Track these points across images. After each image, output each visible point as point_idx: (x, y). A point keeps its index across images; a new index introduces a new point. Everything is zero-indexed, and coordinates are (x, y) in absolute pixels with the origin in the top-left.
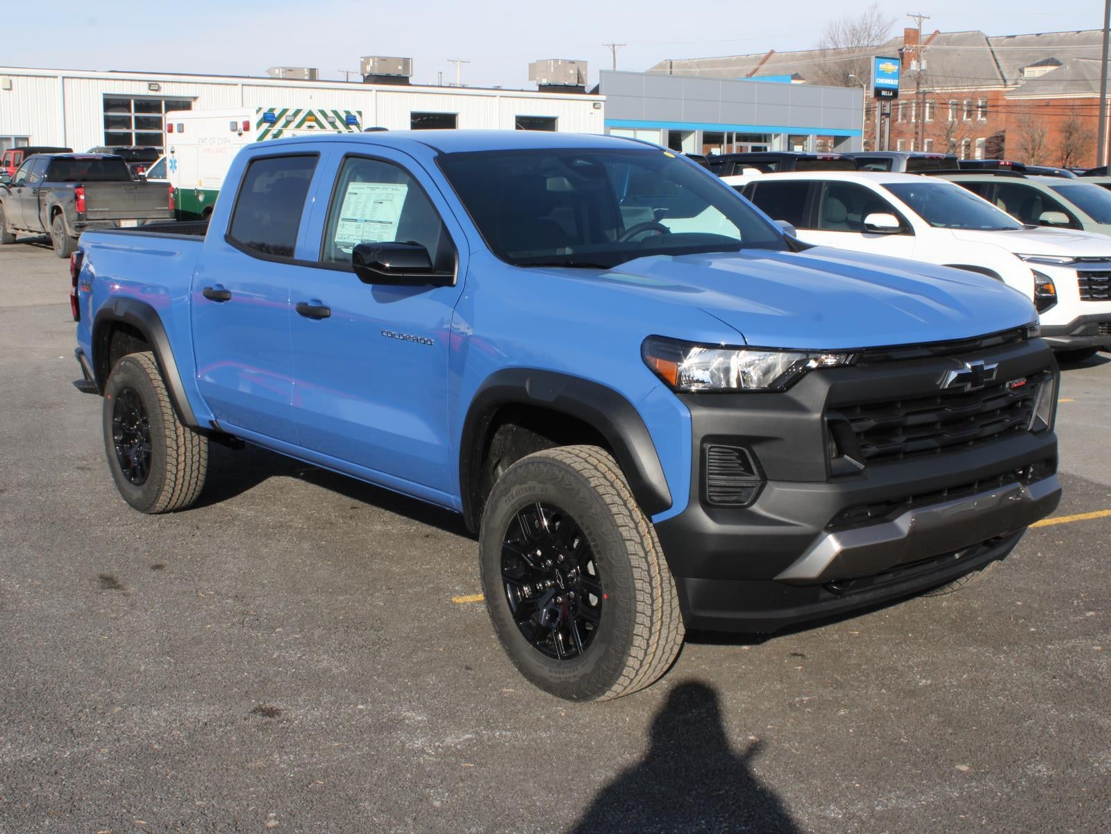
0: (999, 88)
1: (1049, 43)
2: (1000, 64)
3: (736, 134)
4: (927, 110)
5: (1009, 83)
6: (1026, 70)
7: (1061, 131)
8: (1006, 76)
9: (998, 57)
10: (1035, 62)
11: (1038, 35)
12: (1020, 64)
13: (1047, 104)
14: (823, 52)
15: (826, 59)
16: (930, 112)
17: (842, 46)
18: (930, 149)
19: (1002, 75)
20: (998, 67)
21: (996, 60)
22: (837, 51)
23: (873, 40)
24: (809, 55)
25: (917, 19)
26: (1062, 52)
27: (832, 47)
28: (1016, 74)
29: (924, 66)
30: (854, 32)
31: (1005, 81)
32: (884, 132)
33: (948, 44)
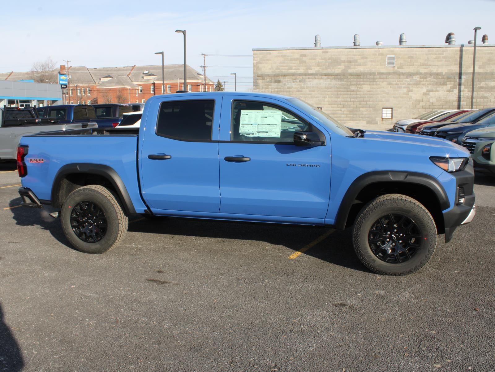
0: (94, 85)
1: (108, 71)
2: (93, 77)
3: (20, 100)
4: (70, 92)
5: (97, 83)
6: (102, 79)
7: (116, 98)
8: (95, 81)
9: (92, 75)
10: (104, 76)
11: (104, 68)
12: (99, 77)
13: (110, 90)
14: (33, 72)
15: (34, 75)
16: (71, 93)
17: (39, 70)
18: (72, 104)
19: (94, 81)
20: (92, 78)
21: (91, 76)
22: (38, 73)
23: (50, 69)
24: (27, 73)
25: (67, 62)
26: (112, 73)
27: (35, 71)
28: (98, 80)
29: (70, 78)
30: (43, 66)
31: (95, 82)
32: (64, 98)
33: (75, 70)
